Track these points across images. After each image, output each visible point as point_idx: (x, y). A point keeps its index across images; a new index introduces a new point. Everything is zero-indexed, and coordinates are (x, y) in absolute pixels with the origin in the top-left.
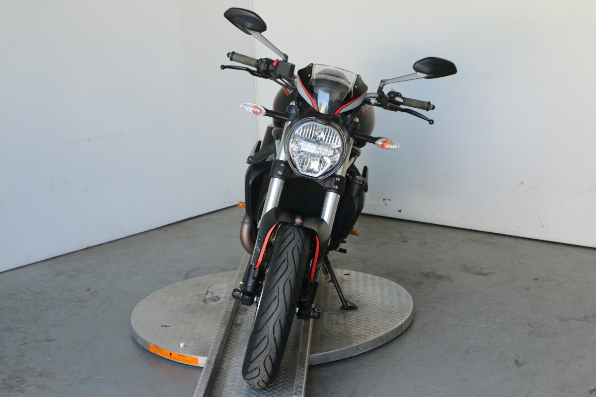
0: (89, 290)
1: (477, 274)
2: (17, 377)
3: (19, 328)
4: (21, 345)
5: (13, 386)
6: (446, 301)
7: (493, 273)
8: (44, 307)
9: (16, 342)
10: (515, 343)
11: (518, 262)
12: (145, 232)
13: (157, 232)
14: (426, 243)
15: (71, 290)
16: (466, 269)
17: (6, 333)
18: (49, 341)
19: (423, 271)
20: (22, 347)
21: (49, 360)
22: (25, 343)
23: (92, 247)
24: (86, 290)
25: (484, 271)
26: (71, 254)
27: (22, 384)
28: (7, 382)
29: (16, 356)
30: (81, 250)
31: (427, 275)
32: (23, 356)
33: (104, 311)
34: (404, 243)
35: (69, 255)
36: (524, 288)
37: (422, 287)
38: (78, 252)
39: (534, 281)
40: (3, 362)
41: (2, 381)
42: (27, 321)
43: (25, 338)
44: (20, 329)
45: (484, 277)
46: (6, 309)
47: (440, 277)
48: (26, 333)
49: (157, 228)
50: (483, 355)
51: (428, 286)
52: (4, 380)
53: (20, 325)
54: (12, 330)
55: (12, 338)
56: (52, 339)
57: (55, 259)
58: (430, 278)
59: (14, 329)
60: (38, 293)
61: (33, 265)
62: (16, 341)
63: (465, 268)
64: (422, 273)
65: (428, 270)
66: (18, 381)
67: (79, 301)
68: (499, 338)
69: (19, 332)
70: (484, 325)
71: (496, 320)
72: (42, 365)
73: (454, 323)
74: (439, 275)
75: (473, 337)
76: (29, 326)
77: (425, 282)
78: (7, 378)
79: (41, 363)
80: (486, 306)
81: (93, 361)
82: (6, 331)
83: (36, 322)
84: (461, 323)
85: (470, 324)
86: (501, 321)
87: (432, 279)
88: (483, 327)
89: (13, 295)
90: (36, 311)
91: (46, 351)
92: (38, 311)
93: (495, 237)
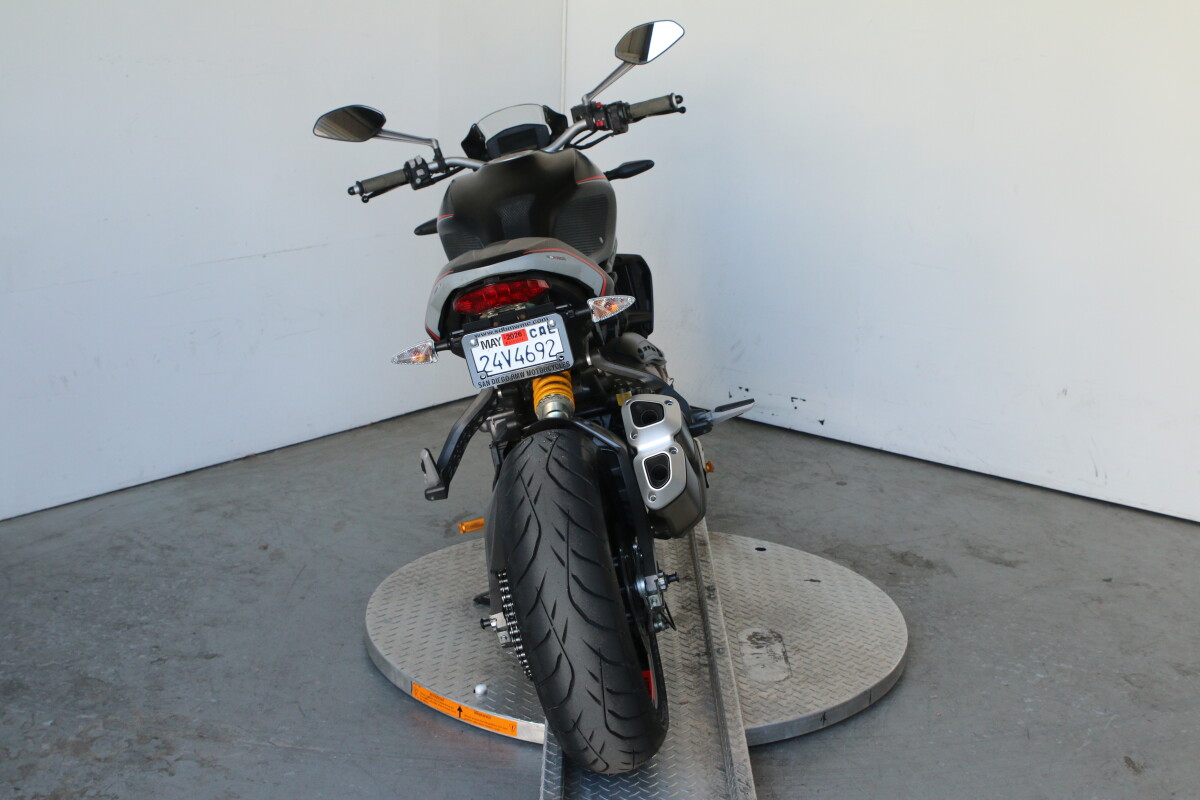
0: (265, 548)
1: (996, 563)
2: (156, 738)
3: (142, 624)
4: (152, 663)
5: (149, 759)
6: (955, 618)
7: (1025, 562)
8: (185, 580)
9: (142, 656)
10: (1112, 718)
11: (1062, 541)
12: (350, 430)
13: (373, 432)
14: (882, 491)
15: (231, 546)
16: (974, 551)
17: (119, 632)
18: (207, 657)
19: (893, 548)
20: (156, 668)
21: (214, 701)
22: (160, 659)
23: (257, 455)
24: (260, 548)
25: (1007, 557)
26: (219, 468)
27: (167, 754)
28: (136, 747)
29: (146, 688)
30: (236, 460)
31: (903, 559)
32: (161, 689)
33: (303, 598)
34: (840, 486)
35: (214, 469)
36: (1093, 600)
38: (230, 465)
39: (1105, 583)
40: (122, 699)
41: (127, 744)
42: (156, 608)
43: (156, 647)
44: (145, 627)
45: (1009, 568)
46: (110, 580)
47: (929, 565)
48: (157, 636)
49: (373, 424)
50: (1060, 742)
51: (912, 582)
52: (129, 741)
53: (143, 618)
54: (129, 627)
55: (132, 647)
56: (210, 653)
57: (187, 477)
59: (133, 626)
60: (169, 548)
61: (149, 486)
62: (140, 653)
63: (970, 547)
64: (893, 554)
65: (904, 549)
66: (157, 747)
67: (251, 572)
68: (1079, 706)
69: (144, 632)
70: (1042, 676)
71: (1062, 665)
72: (200, 711)
73: (984, 666)
74: (925, 559)
75: (1029, 700)
76: (162, 620)
77: (904, 573)
78: (136, 738)
79: (199, 708)
80: (1034, 633)
81: (300, 710)
82: (118, 629)
83: (173, 612)
84: (997, 668)
85: (1016, 671)
86: (1071, 667)
87: (915, 567)
88: (1042, 680)
89: (119, 548)
90: (170, 587)
91: (205, 680)
92: (174, 587)
93: (1005, 486)
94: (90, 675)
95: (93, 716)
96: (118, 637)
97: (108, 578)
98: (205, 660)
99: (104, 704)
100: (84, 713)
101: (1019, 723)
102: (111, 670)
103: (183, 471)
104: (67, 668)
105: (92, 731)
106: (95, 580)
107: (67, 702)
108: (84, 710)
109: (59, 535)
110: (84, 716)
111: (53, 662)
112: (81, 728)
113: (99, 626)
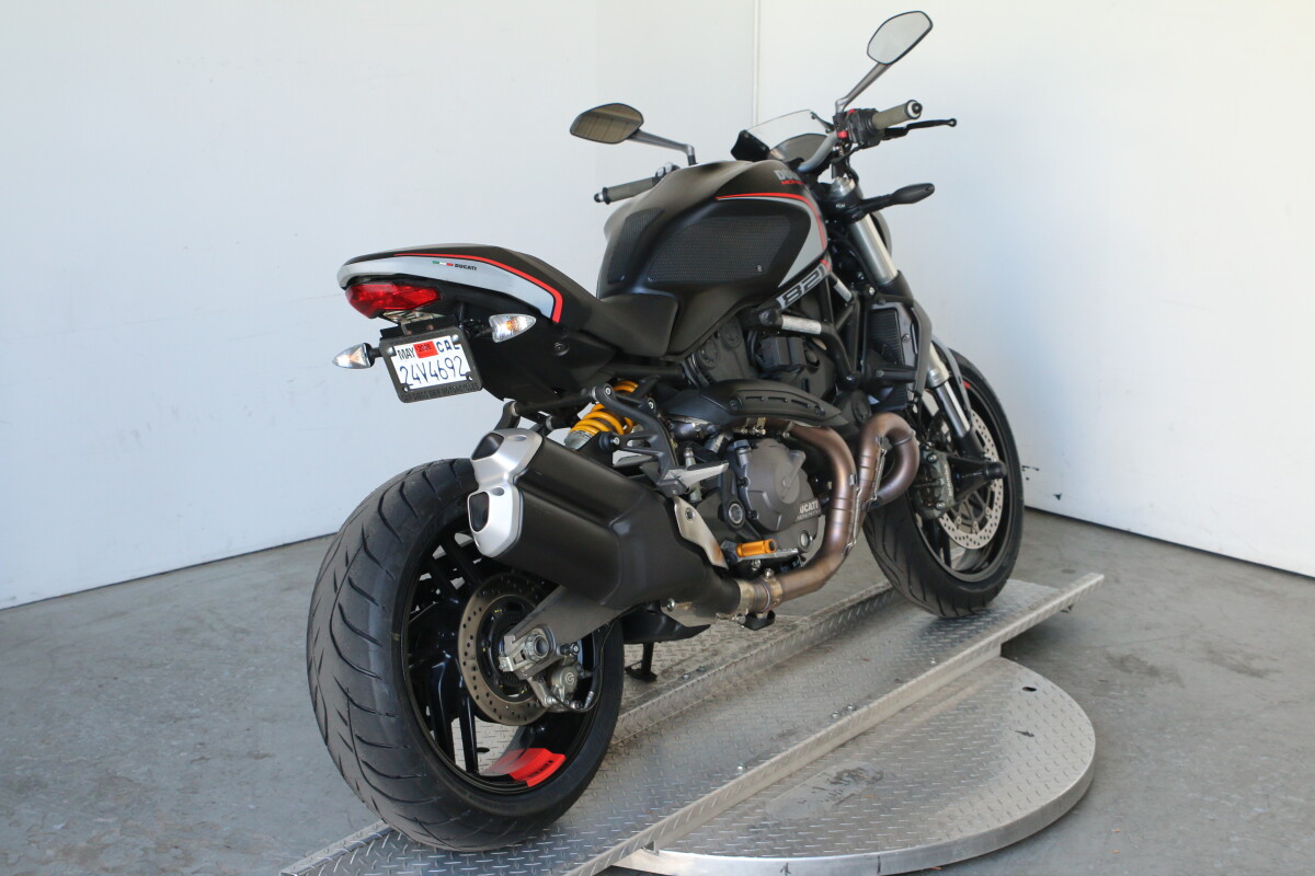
1: (1239, 672)
2: (176, 847)
3: (192, 717)
4: (192, 761)
5: (163, 870)
6: (1169, 737)
7: (1277, 672)
8: (253, 668)
9: (182, 754)
14: (1117, 581)
16: (1214, 656)
17: (164, 726)
18: (257, 757)
19: (1112, 650)
20: (196, 768)
21: (252, 807)
22: (202, 758)
25: (1256, 665)
27: (186, 866)
28: (152, 856)
29: (179, 790)
31: (1122, 663)
32: (195, 793)
34: (1067, 576)
35: (317, 541)
37: (1112, 693)
40: (148, 802)
41: (142, 853)
42: (212, 700)
43: (202, 744)
44: (195, 721)
45: (1255, 679)
46: (168, 667)
47: (1153, 672)
48: (206, 731)
51: (1126, 692)
52: (145, 850)
53: (195, 711)
54: (177, 720)
55: (174, 743)
56: (262, 752)
57: (286, 550)
58: (1130, 672)
59: (180, 719)
60: (243, 631)
61: (237, 560)
62: (182, 751)
63: (1211, 652)
64: (1110, 658)
65: (1125, 651)
66: (175, 857)
68: (1298, 849)
69: (191, 727)
70: (1261, 810)
71: (1291, 798)
72: (233, 818)
73: (1190, 795)
74: (1149, 664)
75: (1236, 839)
76: (215, 714)
77: (1118, 682)
78: (154, 846)
79: (233, 815)
80: (1264, 758)
81: (349, 820)
82: (163, 723)
83: (231, 704)
84: (1206, 799)
85: (1229, 804)
86: (1302, 800)
87: (1134, 674)
88: (1260, 814)
89: (185, 630)
90: (234, 676)
91: (248, 783)
92: (238, 676)
93: (1277, 577)
94: (119, 774)
95: (110, 820)
96: (160, 732)
97: (166, 664)
98: (253, 760)
99: (127, 806)
100: (102, 817)
101: (1216, 866)
102: (144, 769)
103: (281, 544)
104: (95, 765)
105: (107, 837)
106: (151, 666)
107: (86, 803)
108: (103, 812)
109: (123, 614)
110: (102, 820)
111: (80, 757)
112: (94, 833)
113: (143, 718)
